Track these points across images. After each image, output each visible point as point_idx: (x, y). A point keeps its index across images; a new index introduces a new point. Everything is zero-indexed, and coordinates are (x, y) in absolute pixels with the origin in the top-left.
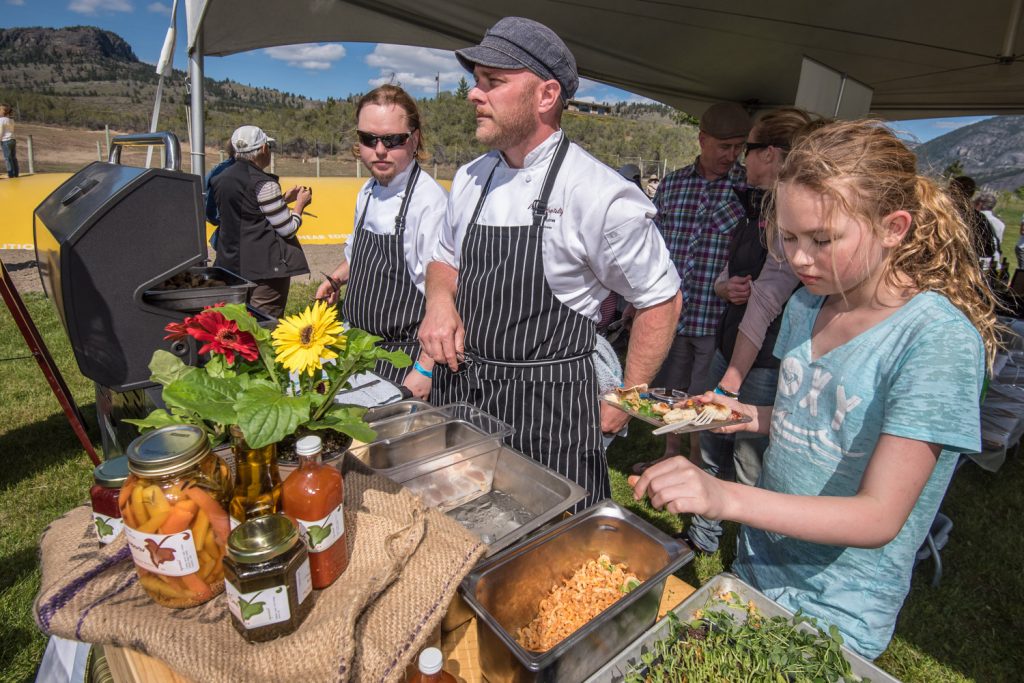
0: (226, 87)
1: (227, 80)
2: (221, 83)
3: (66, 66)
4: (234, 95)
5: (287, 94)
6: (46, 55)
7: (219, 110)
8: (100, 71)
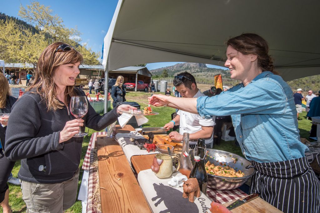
3: (192, 70)
6: (189, 68)
7: (226, 78)
8: (199, 70)
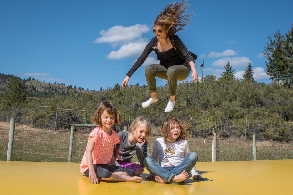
0: (29, 83)
1: (30, 78)
2: (25, 81)
4: (34, 89)
5: (71, 86)
